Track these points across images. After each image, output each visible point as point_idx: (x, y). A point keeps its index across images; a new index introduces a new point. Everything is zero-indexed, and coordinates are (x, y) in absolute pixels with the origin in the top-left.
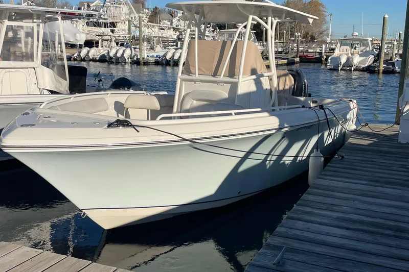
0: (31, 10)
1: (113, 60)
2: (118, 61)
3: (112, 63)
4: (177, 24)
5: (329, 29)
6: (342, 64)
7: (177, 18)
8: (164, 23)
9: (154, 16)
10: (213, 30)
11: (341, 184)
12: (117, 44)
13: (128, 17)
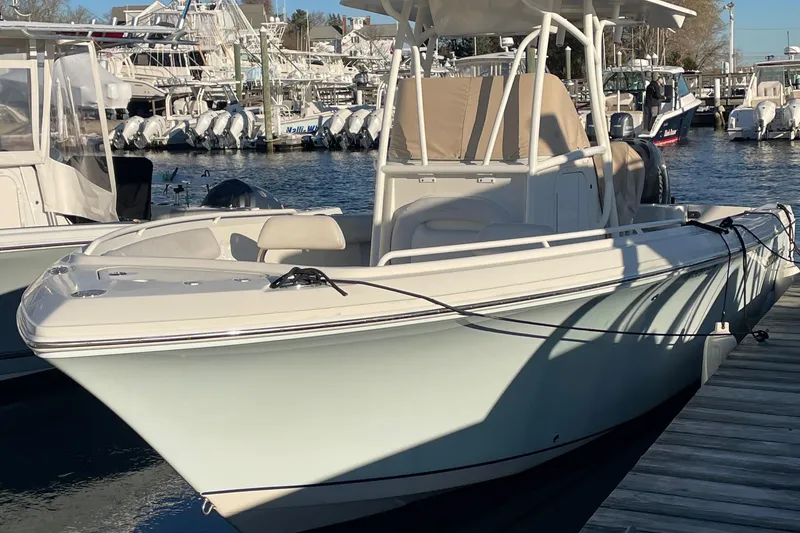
0: (28, 31)
1: (206, 144)
2: (215, 145)
3: (203, 150)
4: (353, 49)
5: (729, 43)
6: (765, 124)
7: (353, 34)
8: (321, 49)
9: (297, 32)
10: (442, 58)
11: (760, 396)
12: (210, 104)
13: (231, 37)
